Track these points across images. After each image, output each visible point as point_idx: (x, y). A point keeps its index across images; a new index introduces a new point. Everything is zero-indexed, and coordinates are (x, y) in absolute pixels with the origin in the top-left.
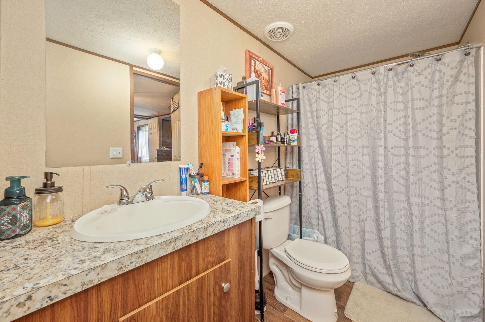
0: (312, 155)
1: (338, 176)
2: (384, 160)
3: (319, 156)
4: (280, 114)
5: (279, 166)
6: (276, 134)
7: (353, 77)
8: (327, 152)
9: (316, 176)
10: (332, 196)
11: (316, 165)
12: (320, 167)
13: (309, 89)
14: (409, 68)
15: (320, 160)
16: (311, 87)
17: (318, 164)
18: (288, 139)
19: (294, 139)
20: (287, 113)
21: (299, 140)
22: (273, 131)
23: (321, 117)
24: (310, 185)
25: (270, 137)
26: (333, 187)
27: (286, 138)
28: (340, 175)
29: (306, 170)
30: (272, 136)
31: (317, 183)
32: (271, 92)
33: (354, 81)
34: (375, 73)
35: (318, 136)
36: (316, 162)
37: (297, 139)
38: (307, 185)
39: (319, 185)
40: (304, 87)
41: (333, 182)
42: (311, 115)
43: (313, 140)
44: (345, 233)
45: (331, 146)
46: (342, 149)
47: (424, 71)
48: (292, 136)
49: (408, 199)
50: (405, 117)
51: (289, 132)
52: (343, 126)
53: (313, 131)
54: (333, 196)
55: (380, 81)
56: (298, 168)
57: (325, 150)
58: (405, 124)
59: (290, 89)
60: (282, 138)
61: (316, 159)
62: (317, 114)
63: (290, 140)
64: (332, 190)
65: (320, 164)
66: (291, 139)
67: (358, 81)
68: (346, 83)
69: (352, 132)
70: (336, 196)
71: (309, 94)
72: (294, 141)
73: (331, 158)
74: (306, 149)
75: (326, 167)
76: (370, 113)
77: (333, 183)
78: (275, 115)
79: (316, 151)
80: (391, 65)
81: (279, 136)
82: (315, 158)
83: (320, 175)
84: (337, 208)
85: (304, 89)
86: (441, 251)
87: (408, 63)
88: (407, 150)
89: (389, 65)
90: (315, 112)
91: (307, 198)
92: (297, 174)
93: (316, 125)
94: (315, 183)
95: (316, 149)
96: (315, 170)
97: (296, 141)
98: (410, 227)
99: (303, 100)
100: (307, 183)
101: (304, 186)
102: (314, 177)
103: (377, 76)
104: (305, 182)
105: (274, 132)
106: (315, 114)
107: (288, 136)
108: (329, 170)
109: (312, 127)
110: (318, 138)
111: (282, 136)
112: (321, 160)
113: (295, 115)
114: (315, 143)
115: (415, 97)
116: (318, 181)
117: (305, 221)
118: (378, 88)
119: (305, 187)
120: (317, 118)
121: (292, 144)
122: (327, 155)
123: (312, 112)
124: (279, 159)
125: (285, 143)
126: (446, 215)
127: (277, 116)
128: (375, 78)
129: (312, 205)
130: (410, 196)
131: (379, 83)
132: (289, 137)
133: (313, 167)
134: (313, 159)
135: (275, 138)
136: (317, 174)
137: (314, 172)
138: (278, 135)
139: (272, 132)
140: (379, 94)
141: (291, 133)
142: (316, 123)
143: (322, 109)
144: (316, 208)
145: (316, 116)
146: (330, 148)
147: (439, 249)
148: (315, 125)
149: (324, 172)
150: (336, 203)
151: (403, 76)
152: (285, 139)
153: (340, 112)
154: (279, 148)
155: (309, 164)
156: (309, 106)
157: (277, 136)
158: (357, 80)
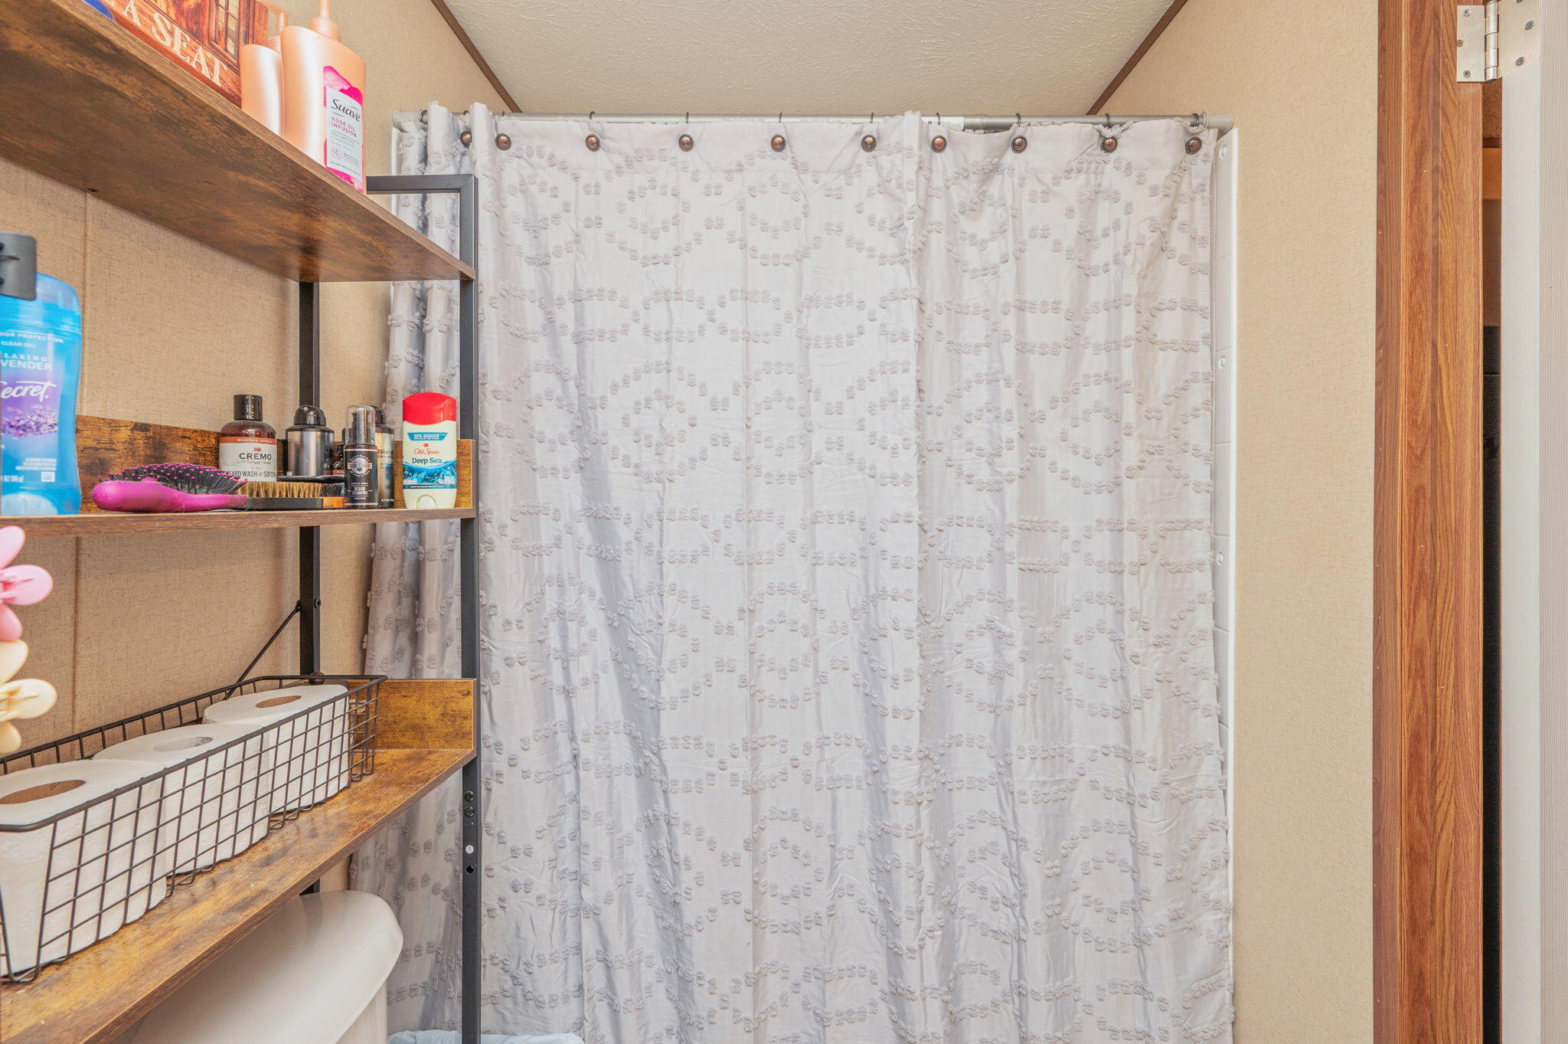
0: (549, 566)
1: (696, 688)
2: (919, 591)
3: (590, 573)
4: (324, 266)
5: (309, 671)
6: (279, 413)
7: (779, 145)
8: (634, 545)
9: (568, 693)
10: (661, 807)
11: (572, 626)
12: (593, 635)
13: (535, 159)
14: (1010, 156)
15: (592, 595)
16: (547, 151)
17: (582, 623)
18: (385, 461)
19: (430, 466)
20: (380, 272)
21: (468, 473)
22: (250, 391)
23: (601, 338)
24: (533, 760)
25: (223, 436)
26: (668, 754)
27: (371, 457)
28: (708, 678)
29: (508, 662)
30: (234, 432)
31: (573, 739)
32: (236, 68)
33: (779, 163)
34: (879, 146)
35: (583, 450)
36: (570, 606)
37: (457, 466)
38: (512, 762)
39: (587, 752)
40: (502, 143)
41: (670, 725)
42: (542, 321)
43: (554, 471)
44: (728, 1013)
45: (660, 513)
46: (716, 532)
47: (1063, 182)
48: (420, 444)
49: (1002, 770)
50: (992, 381)
51: (395, 412)
52: (726, 402)
53: (552, 421)
54: (667, 805)
55: (900, 186)
56: (456, 673)
57: (625, 534)
58: (991, 416)
59: (411, 126)
60: (333, 455)
61: (571, 592)
62: (580, 319)
63: (398, 470)
64: (664, 771)
65: (595, 617)
66: (408, 459)
67: (799, 167)
68: (740, 168)
69: (768, 439)
70: (680, 805)
71: (534, 189)
72: (431, 478)
73: (660, 586)
74: (511, 532)
75: (631, 637)
76: (851, 344)
77: (666, 733)
78: (280, 270)
79: (567, 540)
80: (942, 119)
81: (312, 438)
82: (561, 586)
83: (592, 686)
84: (687, 879)
85: (503, 153)
86: (1119, 989)
87: (1006, 134)
88: (998, 536)
89: (935, 119)
90: (570, 306)
91: (510, 845)
92: (453, 717)
93: (571, 384)
94: (562, 738)
95: (570, 529)
96: (566, 659)
97: (450, 480)
98: (1012, 906)
99: (498, 216)
100: (511, 746)
101: (496, 767)
102: (559, 702)
103: (885, 160)
104: (498, 747)
105: (257, 401)
106: (566, 316)
107: (382, 442)
108: (646, 654)
109: (549, 394)
110: (583, 465)
111: (336, 438)
112: (599, 594)
113: (443, 293)
114: (569, 493)
115: (1030, 296)
116: (581, 728)
117: (497, 989)
118: (889, 224)
119: (499, 775)
120: (579, 340)
121: (417, 499)
122: (636, 569)
123: (548, 303)
124: (307, 609)
125: (362, 491)
126: (1134, 825)
127: (294, 287)
128: (879, 169)
129: (542, 884)
130: (1014, 758)
131: (899, 200)
132: (397, 449)
133: (554, 642)
134: (555, 588)
135: (270, 449)
136: (576, 681)
137: (556, 666)
138: (301, 423)
139: (241, 401)
140: (897, 251)
141: (407, 417)
142: (574, 372)
143: (613, 292)
144: (569, 892)
145: (571, 328)
146: (656, 525)
147: (1113, 985)
148: (564, 381)
149: (618, 663)
150: (686, 846)
151: (984, 188)
152: (362, 465)
153: (712, 321)
154: (308, 537)
155: (526, 624)
156: (531, 261)
157: (295, 436)
158: (795, 164)
